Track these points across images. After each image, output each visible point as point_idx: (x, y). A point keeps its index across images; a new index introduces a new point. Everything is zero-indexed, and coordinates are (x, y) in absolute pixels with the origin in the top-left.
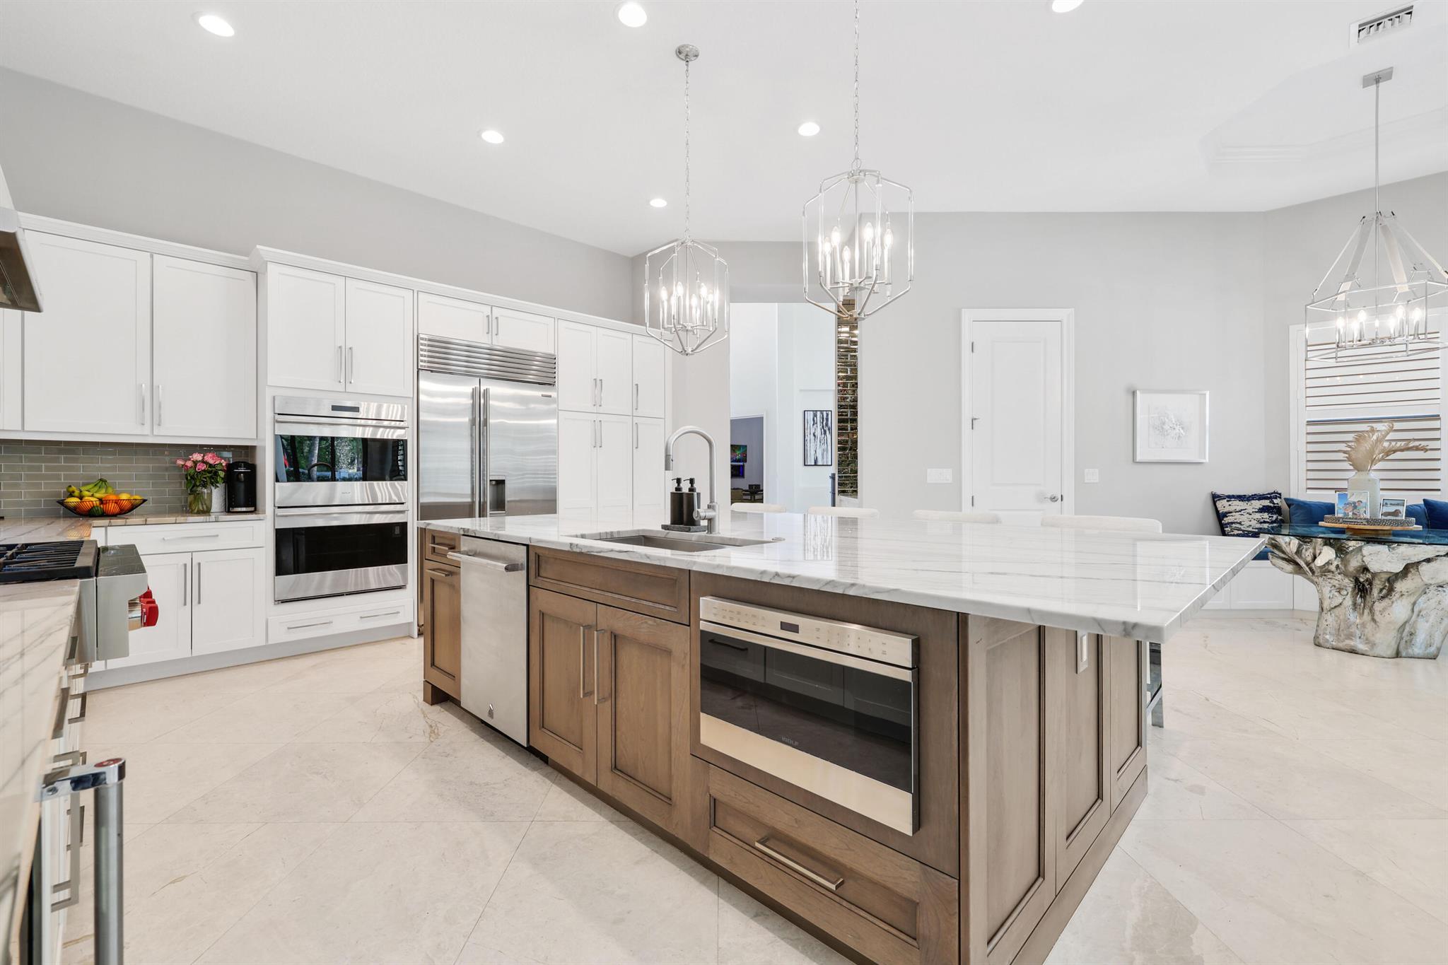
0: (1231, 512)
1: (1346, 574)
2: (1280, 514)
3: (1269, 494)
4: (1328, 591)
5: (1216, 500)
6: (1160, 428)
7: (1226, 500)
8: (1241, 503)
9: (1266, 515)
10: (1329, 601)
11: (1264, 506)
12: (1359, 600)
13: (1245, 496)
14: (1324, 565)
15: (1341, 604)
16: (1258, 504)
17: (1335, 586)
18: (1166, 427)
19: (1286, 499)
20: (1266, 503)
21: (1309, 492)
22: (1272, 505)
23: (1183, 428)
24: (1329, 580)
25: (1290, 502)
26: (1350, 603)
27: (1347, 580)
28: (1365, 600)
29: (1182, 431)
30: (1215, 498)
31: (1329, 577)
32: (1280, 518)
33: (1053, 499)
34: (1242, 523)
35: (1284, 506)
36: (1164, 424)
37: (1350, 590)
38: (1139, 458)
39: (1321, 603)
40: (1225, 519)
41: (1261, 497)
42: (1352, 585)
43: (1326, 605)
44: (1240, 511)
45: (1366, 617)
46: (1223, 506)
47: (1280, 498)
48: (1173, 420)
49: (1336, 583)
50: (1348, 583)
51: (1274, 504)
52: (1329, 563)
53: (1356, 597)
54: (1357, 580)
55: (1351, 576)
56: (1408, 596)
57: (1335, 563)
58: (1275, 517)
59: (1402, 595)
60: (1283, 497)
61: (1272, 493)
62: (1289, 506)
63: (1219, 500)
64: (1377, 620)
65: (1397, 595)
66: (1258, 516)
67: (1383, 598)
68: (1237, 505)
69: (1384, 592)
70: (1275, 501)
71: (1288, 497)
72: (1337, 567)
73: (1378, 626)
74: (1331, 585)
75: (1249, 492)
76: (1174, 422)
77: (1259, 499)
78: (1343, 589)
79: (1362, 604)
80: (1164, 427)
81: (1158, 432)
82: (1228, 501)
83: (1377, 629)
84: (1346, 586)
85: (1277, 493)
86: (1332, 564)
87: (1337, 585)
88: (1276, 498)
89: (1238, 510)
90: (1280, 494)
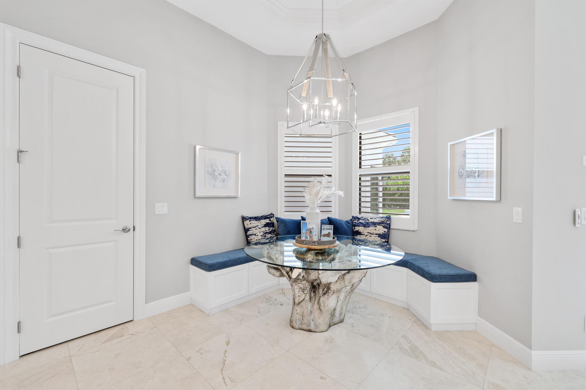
0: (251, 228)
1: (307, 281)
2: (273, 226)
3: (269, 215)
4: (298, 292)
5: (244, 220)
6: (212, 174)
7: (248, 221)
8: (256, 222)
9: (267, 228)
10: (298, 298)
11: (266, 223)
12: (312, 294)
13: (258, 217)
14: (297, 277)
15: (304, 299)
16: (264, 222)
17: (301, 288)
18: (216, 173)
19: (276, 218)
20: (267, 221)
21: (286, 213)
22: (270, 222)
23: (226, 175)
24: (299, 284)
25: (278, 219)
26: (309, 297)
27: (307, 284)
28: (315, 294)
29: (225, 177)
30: (244, 219)
31: (299, 282)
32: (273, 229)
33: (125, 230)
34: (257, 234)
35: (275, 221)
36: (214, 171)
37: (309, 289)
38: (198, 194)
39: (294, 299)
40: (248, 232)
41: (265, 217)
42: (310, 287)
43: (297, 302)
44: (255, 227)
45: (316, 306)
46: (247, 224)
47: (274, 217)
48: (220, 169)
49: (301, 286)
50: (308, 286)
51: (271, 221)
52: (299, 275)
53: (311, 293)
54: (312, 284)
55: (310, 283)
56: (337, 292)
57: (302, 275)
58: (271, 228)
59: (334, 292)
60: (275, 217)
61: (270, 215)
62: (277, 222)
63: (245, 221)
64: (322, 309)
65: (332, 293)
66: (263, 229)
67: (324, 294)
68: (254, 223)
69: (325, 289)
70: (272, 219)
71: (276, 217)
72: (303, 276)
73: (322, 312)
74: (299, 288)
75: (260, 215)
76: (221, 170)
77: (265, 219)
78: (305, 290)
79: (314, 297)
80: (215, 173)
81: (210, 176)
82: (250, 221)
83: (321, 314)
84: (307, 288)
85: (272, 215)
86: (300, 275)
87: (302, 287)
88: (272, 218)
89: (254, 226)
90: (273, 215)
